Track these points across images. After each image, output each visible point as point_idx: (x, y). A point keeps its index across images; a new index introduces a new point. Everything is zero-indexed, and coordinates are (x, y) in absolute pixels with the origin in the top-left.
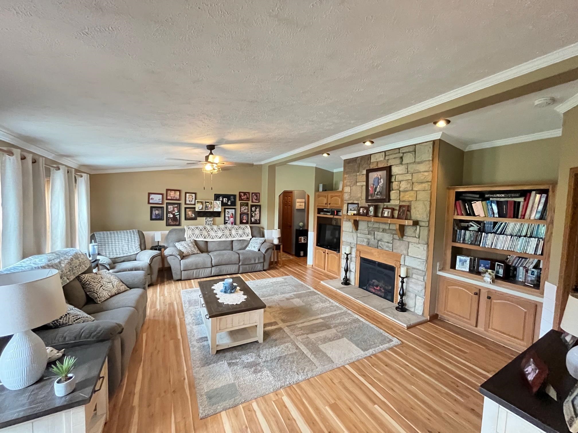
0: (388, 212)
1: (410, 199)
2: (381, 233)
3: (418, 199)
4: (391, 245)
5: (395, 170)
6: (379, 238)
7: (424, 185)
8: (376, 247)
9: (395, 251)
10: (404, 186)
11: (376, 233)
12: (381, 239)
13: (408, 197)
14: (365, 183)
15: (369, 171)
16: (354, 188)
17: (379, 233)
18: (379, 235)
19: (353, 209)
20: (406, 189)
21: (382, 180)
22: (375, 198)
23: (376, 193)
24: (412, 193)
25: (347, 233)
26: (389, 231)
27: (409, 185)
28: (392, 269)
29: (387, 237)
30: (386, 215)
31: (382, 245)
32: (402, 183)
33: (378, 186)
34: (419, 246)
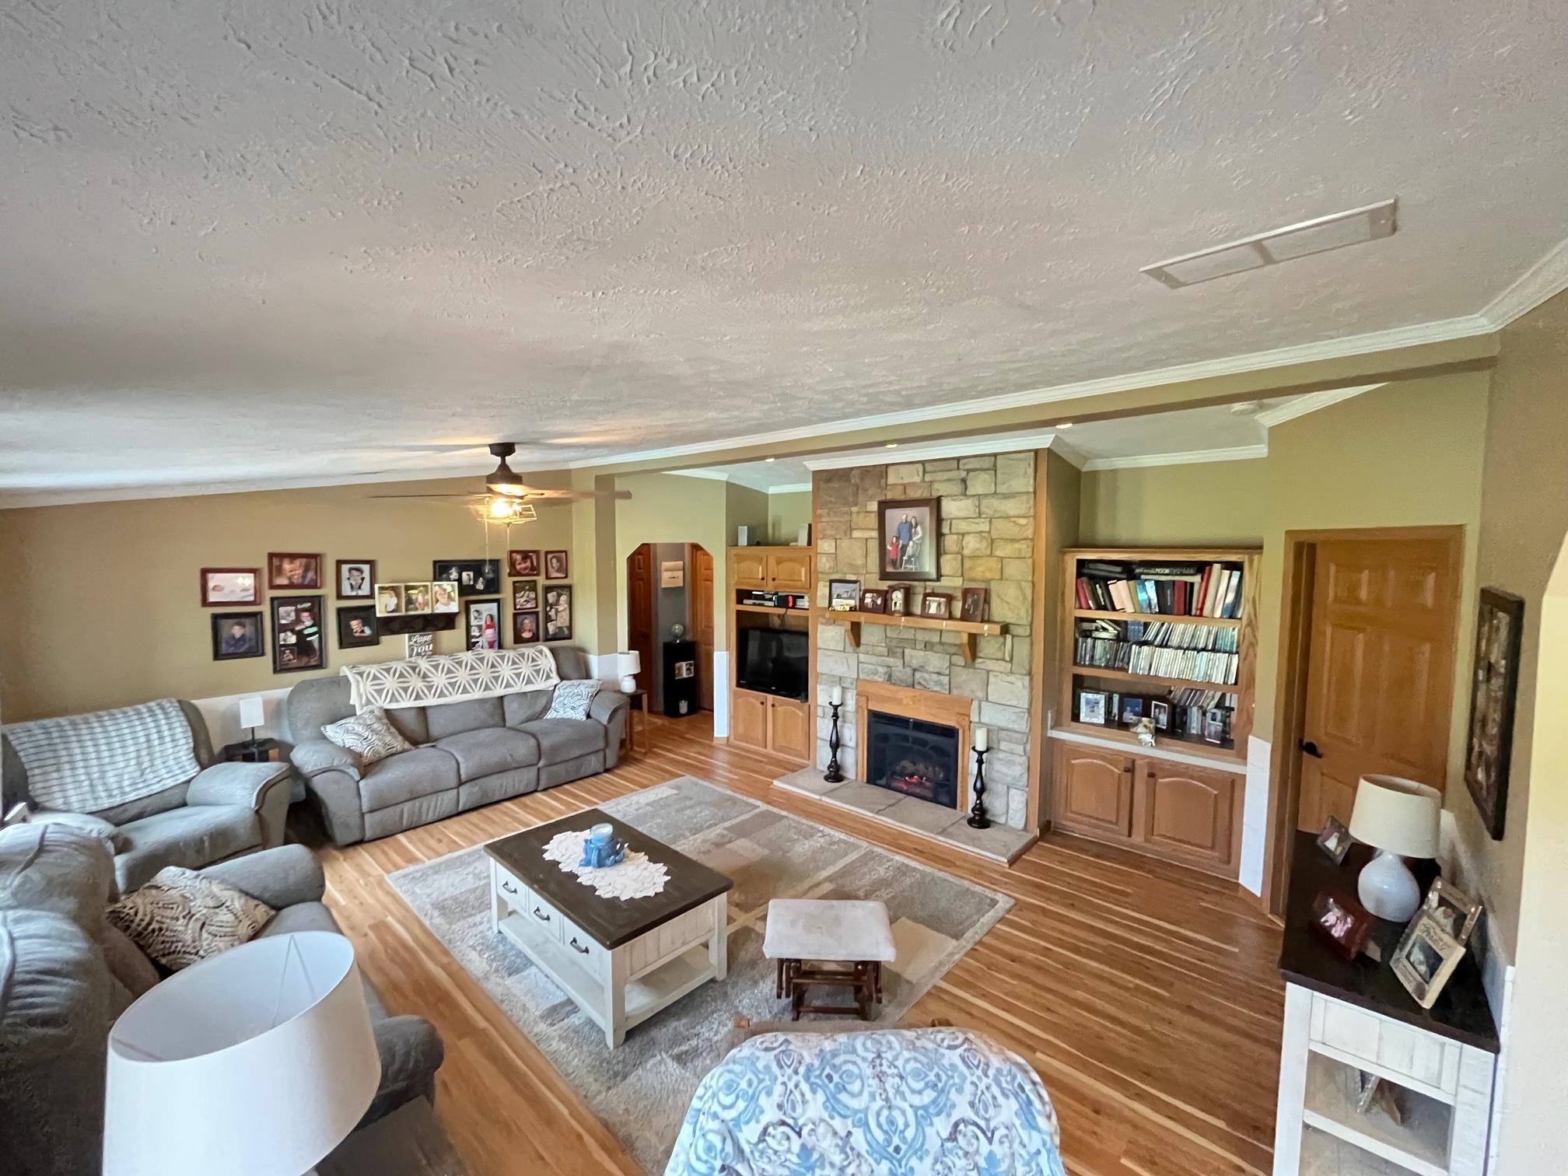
0: (939, 604)
1: (988, 575)
2: (922, 653)
3: (1006, 575)
4: (945, 680)
5: (949, 508)
6: (915, 663)
7: (1017, 546)
8: (908, 686)
9: (955, 692)
10: (971, 544)
11: (907, 651)
12: (922, 667)
13: (982, 571)
14: (875, 534)
15: (884, 505)
16: (845, 544)
17: (914, 652)
18: (915, 656)
19: (845, 595)
20: (978, 553)
21: (919, 528)
22: (902, 570)
23: (905, 558)
24: (993, 564)
25: (830, 653)
26: (939, 648)
27: (984, 544)
28: (950, 733)
29: (936, 661)
30: (933, 610)
31: (925, 680)
32: (968, 538)
33: (911, 543)
34: (1011, 678)
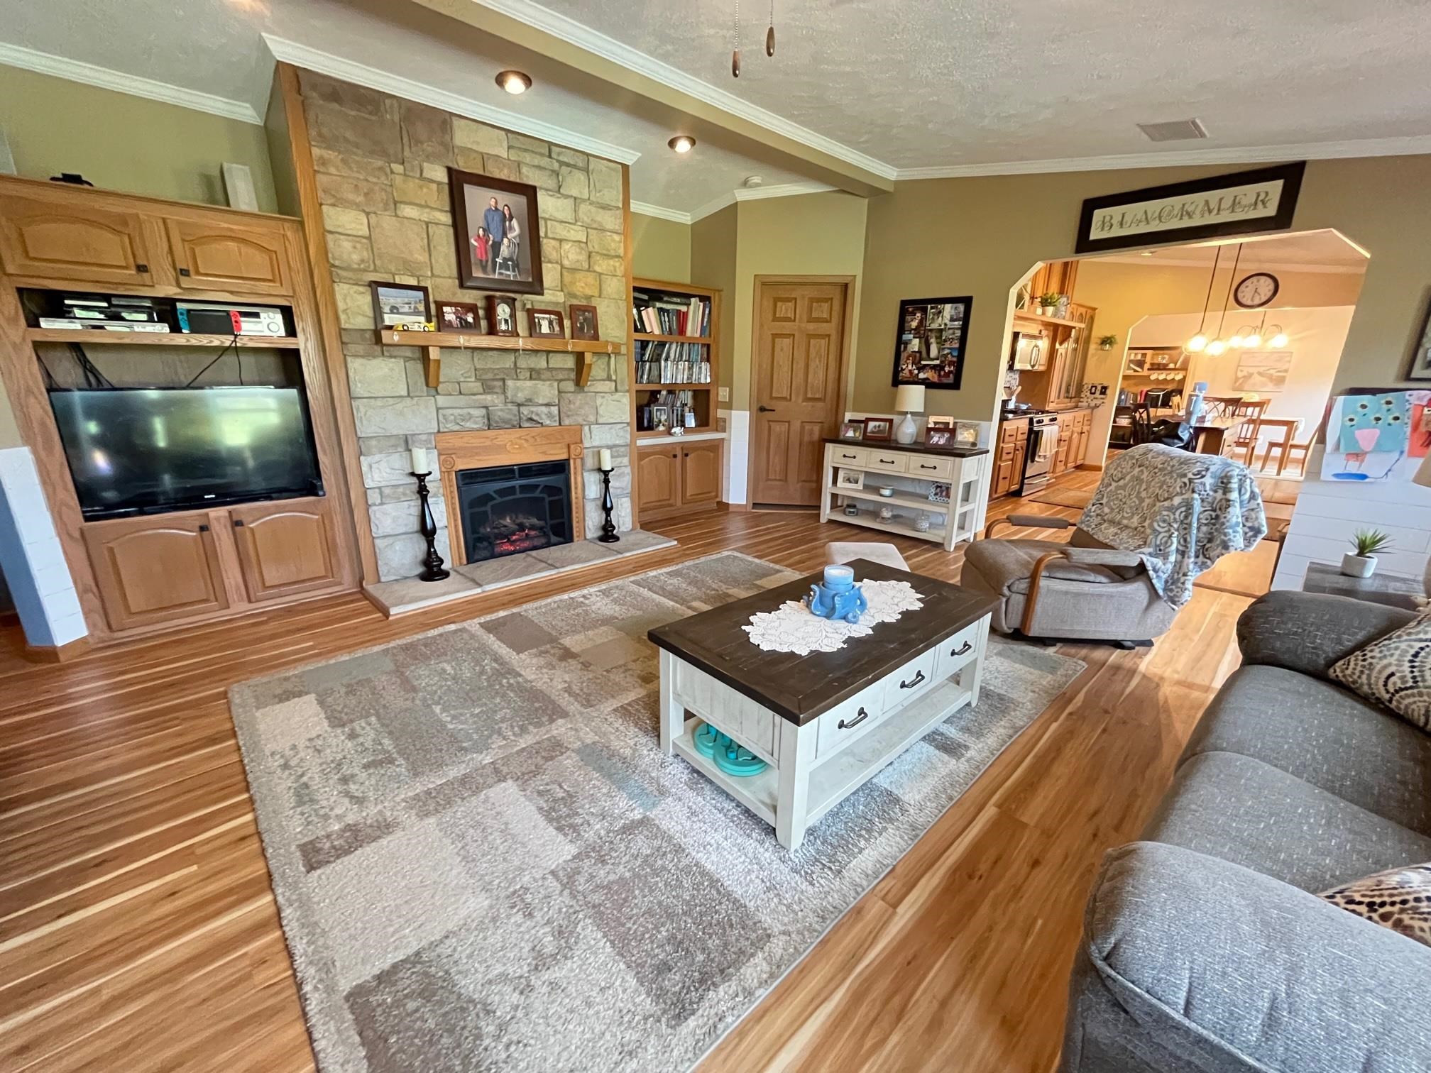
0: (551, 323)
1: (589, 292)
2: (529, 383)
3: (604, 293)
4: (555, 410)
5: (546, 203)
6: (521, 397)
7: (611, 262)
8: (514, 427)
9: (566, 422)
10: (572, 255)
11: (510, 383)
12: (530, 400)
13: (583, 287)
14: (446, 218)
15: (457, 182)
16: (387, 222)
17: (519, 383)
18: (521, 388)
19: (406, 309)
20: (577, 266)
21: (514, 222)
22: (496, 276)
23: (499, 260)
24: (591, 278)
25: (379, 403)
26: (547, 374)
27: (583, 257)
28: (560, 468)
29: (546, 390)
31: (537, 414)
32: (566, 246)
33: (505, 240)
34: (617, 396)
